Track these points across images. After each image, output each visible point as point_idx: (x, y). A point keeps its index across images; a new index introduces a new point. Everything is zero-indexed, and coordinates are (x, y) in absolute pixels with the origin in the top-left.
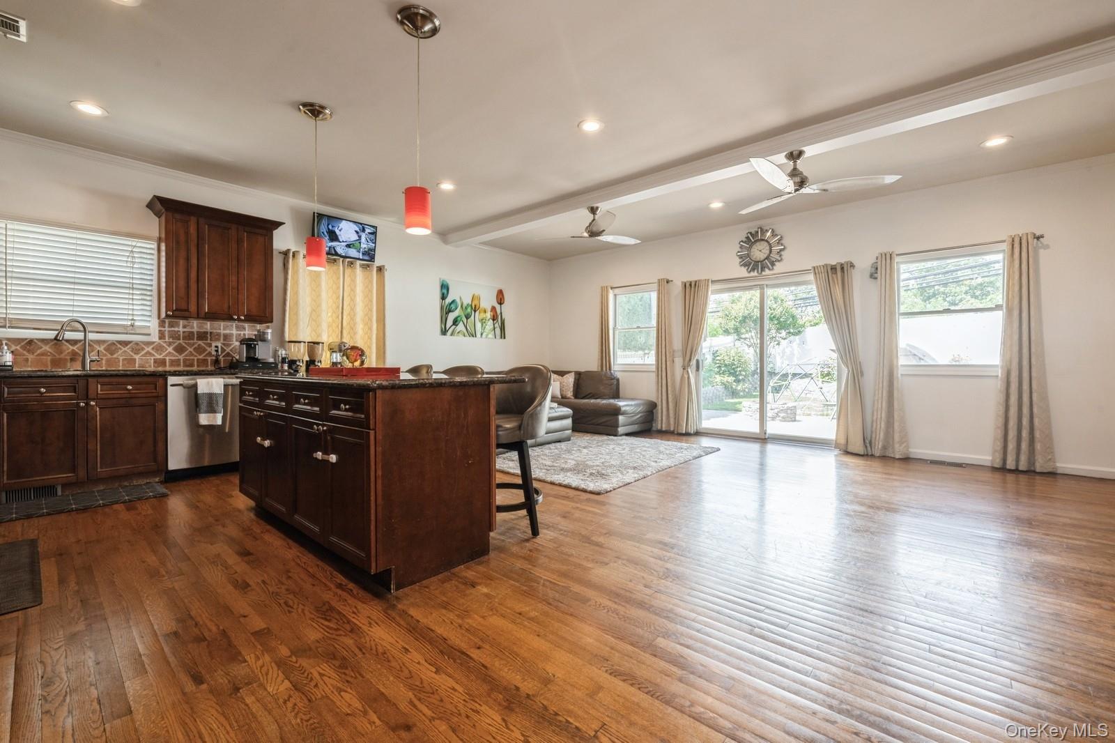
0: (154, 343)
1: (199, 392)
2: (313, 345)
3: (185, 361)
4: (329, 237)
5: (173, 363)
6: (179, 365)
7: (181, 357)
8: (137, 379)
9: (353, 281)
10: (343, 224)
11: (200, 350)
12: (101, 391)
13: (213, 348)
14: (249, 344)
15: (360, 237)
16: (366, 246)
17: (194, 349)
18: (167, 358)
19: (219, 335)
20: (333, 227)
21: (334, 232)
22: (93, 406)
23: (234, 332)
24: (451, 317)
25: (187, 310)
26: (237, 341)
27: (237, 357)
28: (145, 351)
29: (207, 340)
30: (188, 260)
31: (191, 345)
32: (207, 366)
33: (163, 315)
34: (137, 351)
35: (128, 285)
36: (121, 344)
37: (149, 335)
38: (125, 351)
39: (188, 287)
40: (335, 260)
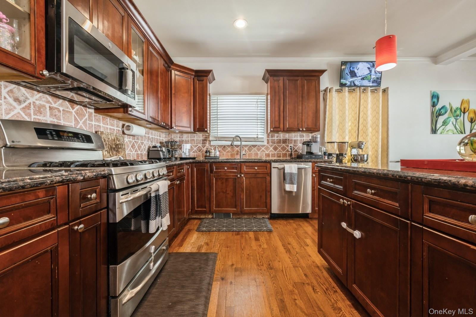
0: (265, 145)
1: (285, 172)
2: (341, 144)
3: (277, 154)
4: (351, 75)
5: (273, 155)
6: (275, 156)
7: (276, 153)
8: (259, 164)
9: (366, 101)
10: (360, 65)
11: (284, 149)
12: (246, 169)
13: (289, 148)
14: (308, 144)
15: (371, 71)
16: (374, 76)
17: (281, 148)
18: (270, 153)
19: (292, 140)
20: (353, 68)
21: (354, 72)
22: (243, 177)
23: (299, 138)
24: (441, 119)
25: (279, 127)
26: (300, 143)
27: (301, 152)
28: (262, 150)
29: (286, 143)
30: (279, 101)
31: (280, 146)
32: (287, 157)
33: (269, 131)
34: (259, 150)
35: (255, 118)
36: (253, 147)
37: (263, 142)
38: (255, 150)
39: (279, 115)
40: (354, 90)
